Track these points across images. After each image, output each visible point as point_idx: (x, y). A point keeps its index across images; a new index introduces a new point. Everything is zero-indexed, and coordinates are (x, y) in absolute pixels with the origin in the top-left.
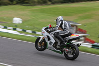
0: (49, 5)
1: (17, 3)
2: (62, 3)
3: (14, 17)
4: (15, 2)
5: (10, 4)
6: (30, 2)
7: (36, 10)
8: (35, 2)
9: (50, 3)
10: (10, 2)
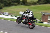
0: (38, 5)
1: (22, 4)
2: (44, 4)
3: (20, 11)
4: (20, 4)
5: (18, 5)
6: (28, 4)
7: (31, 8)
8: (30, 4)
9: (38, 4)
10: (18, 4)
